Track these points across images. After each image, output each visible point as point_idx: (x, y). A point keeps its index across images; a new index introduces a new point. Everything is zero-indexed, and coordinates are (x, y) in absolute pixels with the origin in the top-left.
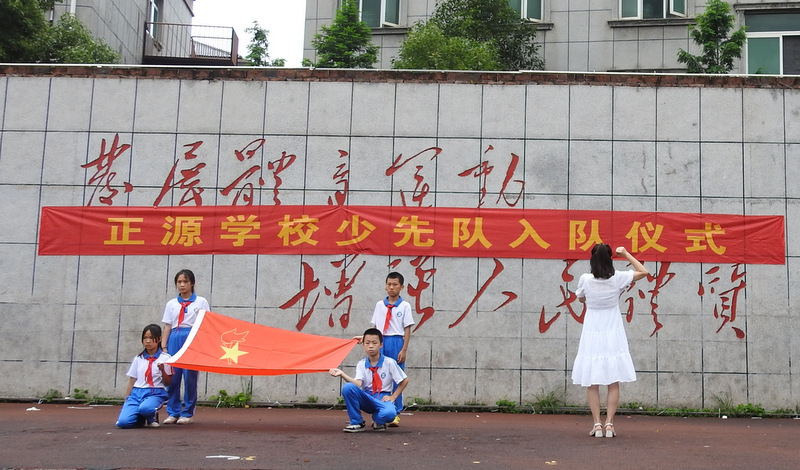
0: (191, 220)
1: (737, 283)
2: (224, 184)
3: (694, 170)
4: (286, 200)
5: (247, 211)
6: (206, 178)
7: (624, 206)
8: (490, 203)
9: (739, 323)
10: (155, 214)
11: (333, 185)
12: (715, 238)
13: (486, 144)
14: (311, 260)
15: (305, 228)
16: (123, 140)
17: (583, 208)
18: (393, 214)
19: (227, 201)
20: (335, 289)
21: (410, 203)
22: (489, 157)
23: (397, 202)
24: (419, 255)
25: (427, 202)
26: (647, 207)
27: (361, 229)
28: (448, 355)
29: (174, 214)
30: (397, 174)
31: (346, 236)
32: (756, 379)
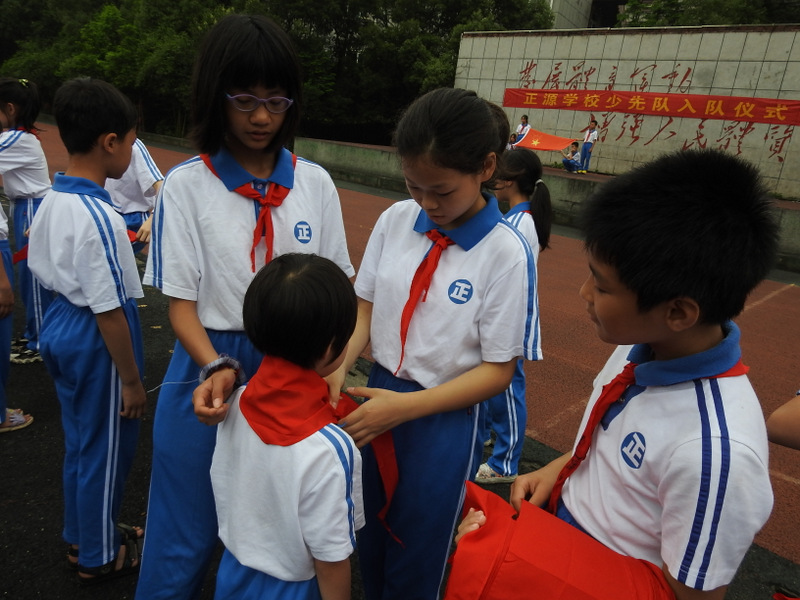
0: (554, 95)
1: (787, 135)
2: (567, 80)
3: (780, 77)
4: (589, 88)
5: (573, 92)
6: (561, 78)
7: (737, 94)
8: (673, 91)
9: (782, 155)
10: (541, 92)
11: (608, 81)
12: (781, 112)
13: (677, 63)
14: (594, 114)
15: (594, 100)
16: (535, 62)
17: (717, 94)
18: (629, 95)
19: (567, 88)
20: (602, 126)
21: (638, 90)
22: (678, 70)
23: (633, 90)
24: (637, 113)
25: (646, 90)
26: (749, 95)
27: (616, 101)
28: (641, 157)
29: (548, 93)
30: (636, 77)
31: (610, 104)
32: (783, 182)
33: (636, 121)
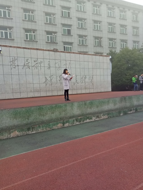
1: (92, 78)
4: (42, 68)
6: (30, 64)
11: (48, 66)
13: (66, 61)
14: (46, 77)
16: (16, 58)
19: (34, 68)
21: (58, 69)
30: (56, 65)
33: (60, 78)
